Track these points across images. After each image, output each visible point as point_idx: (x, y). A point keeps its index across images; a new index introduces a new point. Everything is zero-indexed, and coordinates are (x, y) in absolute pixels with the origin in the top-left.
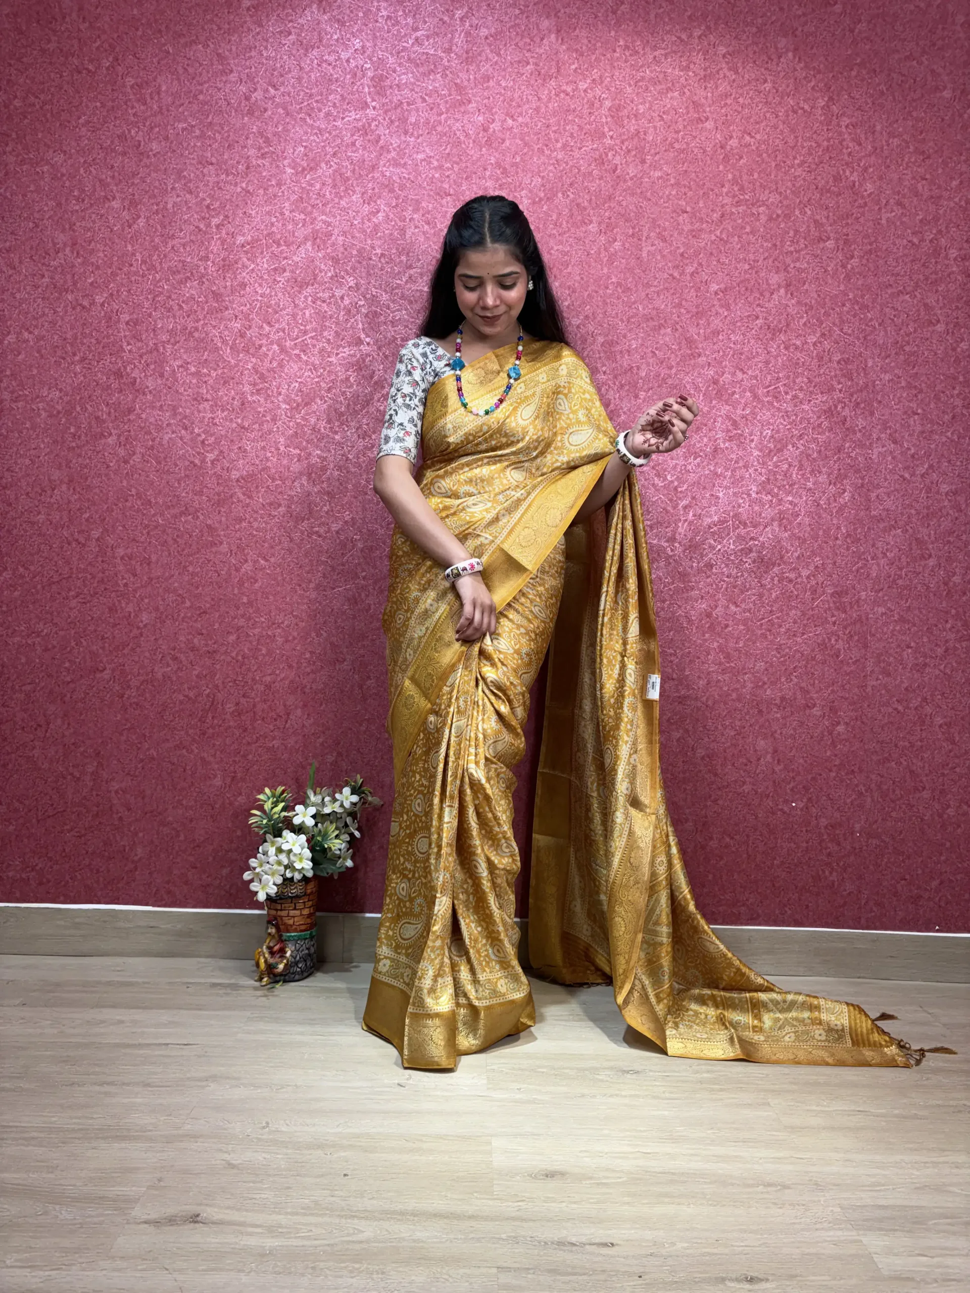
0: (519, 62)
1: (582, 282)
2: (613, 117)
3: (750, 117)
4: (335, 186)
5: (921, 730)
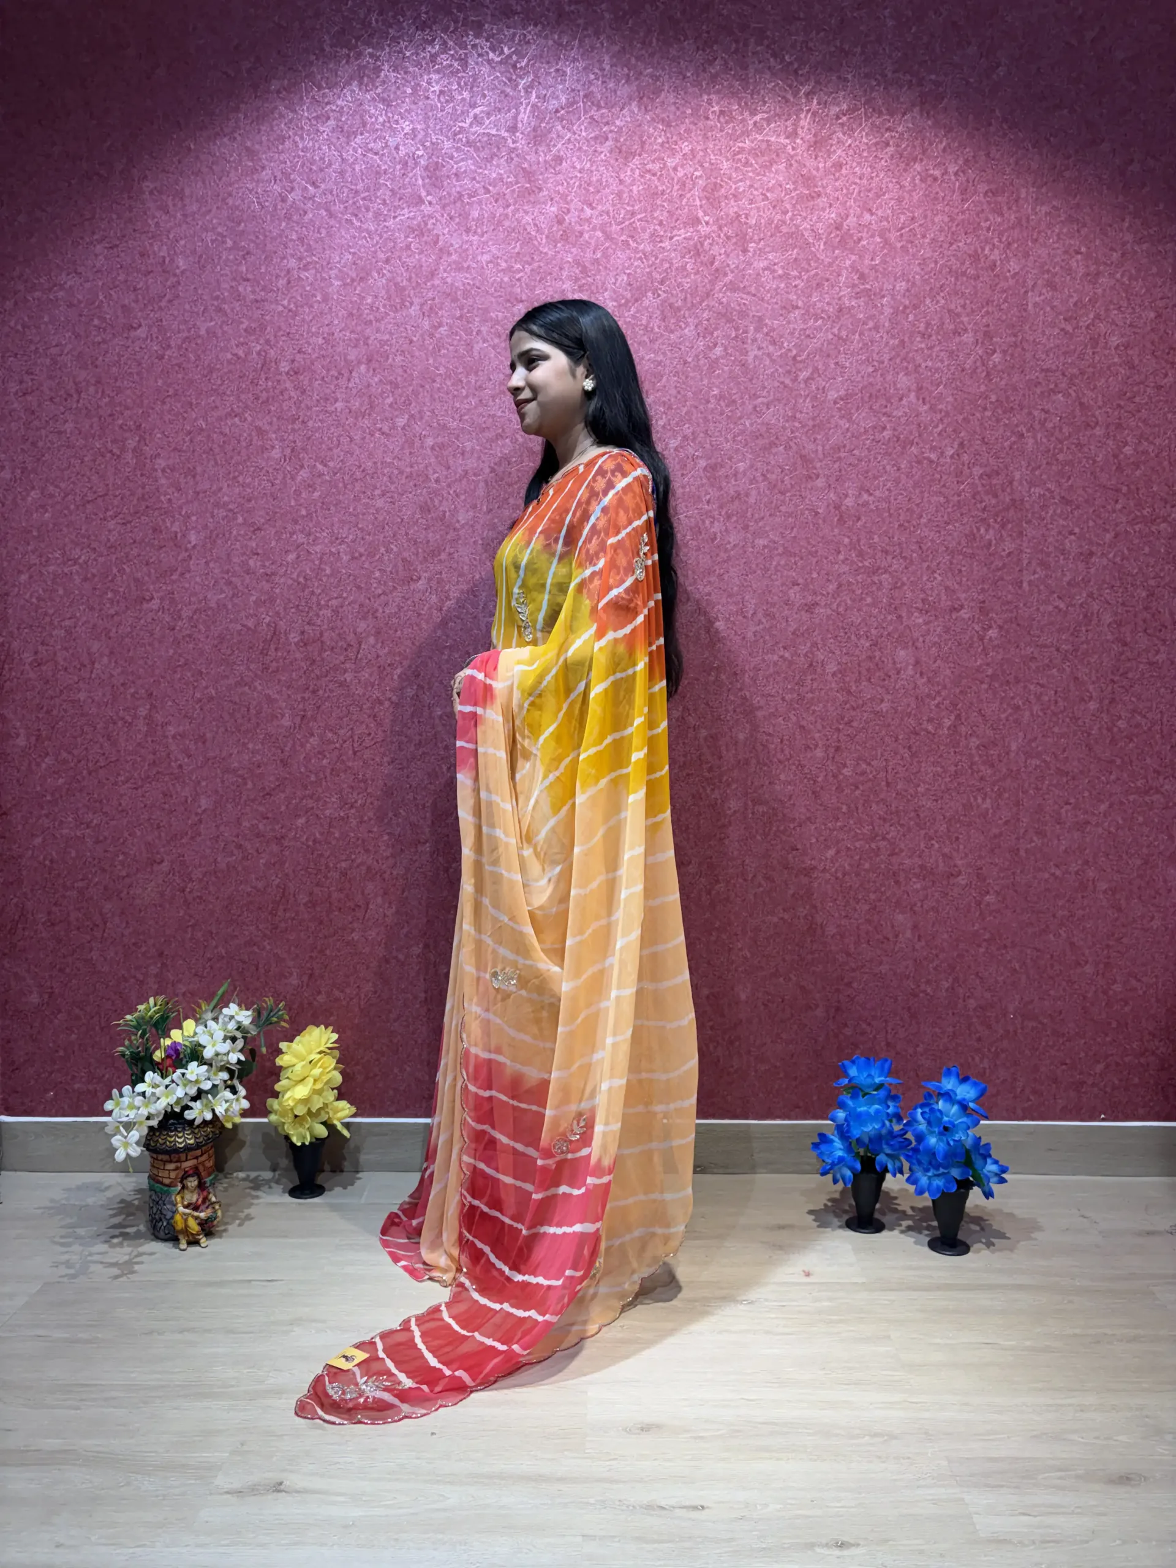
0: (596, 138)
1: (679, 397)
2: (708, 199)
3: (869, 191)
4: (389, 298)
5: (1083, 897)
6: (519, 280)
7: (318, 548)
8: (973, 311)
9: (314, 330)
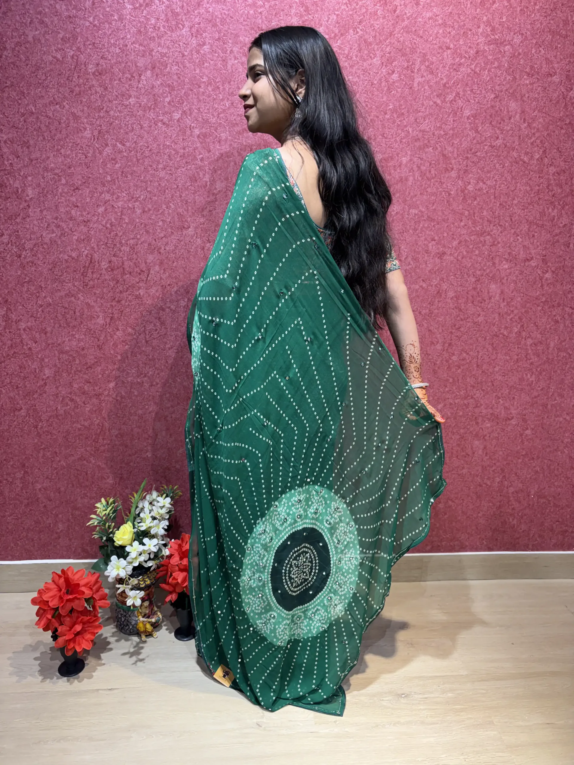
4: (167, 21)
6: (261, 13)
7: (120, 204)
8: (561, 60)
9: (112, 42)
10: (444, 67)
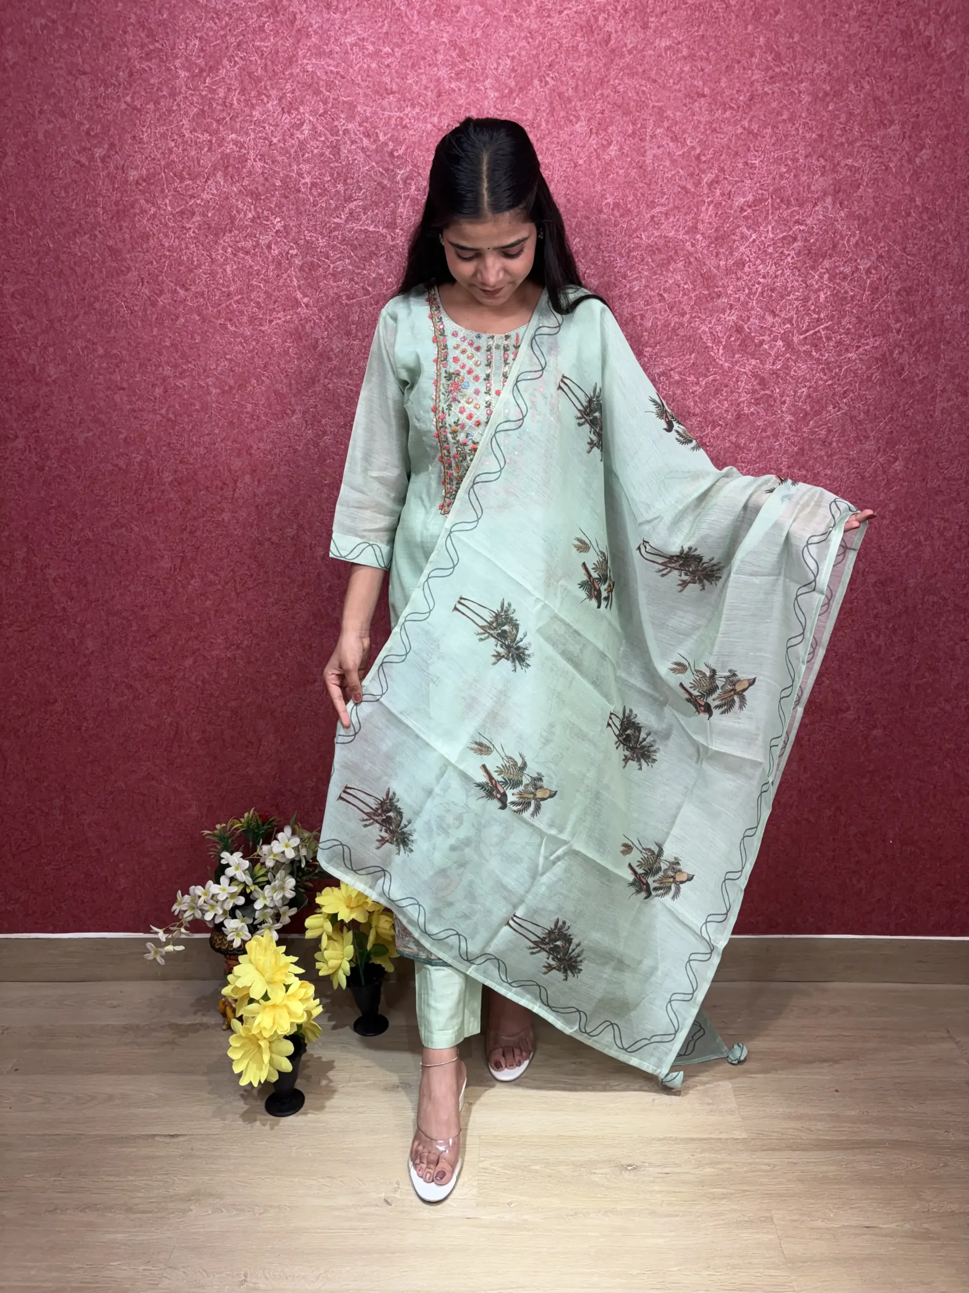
10: (696, 128)
